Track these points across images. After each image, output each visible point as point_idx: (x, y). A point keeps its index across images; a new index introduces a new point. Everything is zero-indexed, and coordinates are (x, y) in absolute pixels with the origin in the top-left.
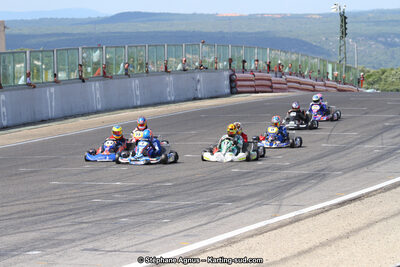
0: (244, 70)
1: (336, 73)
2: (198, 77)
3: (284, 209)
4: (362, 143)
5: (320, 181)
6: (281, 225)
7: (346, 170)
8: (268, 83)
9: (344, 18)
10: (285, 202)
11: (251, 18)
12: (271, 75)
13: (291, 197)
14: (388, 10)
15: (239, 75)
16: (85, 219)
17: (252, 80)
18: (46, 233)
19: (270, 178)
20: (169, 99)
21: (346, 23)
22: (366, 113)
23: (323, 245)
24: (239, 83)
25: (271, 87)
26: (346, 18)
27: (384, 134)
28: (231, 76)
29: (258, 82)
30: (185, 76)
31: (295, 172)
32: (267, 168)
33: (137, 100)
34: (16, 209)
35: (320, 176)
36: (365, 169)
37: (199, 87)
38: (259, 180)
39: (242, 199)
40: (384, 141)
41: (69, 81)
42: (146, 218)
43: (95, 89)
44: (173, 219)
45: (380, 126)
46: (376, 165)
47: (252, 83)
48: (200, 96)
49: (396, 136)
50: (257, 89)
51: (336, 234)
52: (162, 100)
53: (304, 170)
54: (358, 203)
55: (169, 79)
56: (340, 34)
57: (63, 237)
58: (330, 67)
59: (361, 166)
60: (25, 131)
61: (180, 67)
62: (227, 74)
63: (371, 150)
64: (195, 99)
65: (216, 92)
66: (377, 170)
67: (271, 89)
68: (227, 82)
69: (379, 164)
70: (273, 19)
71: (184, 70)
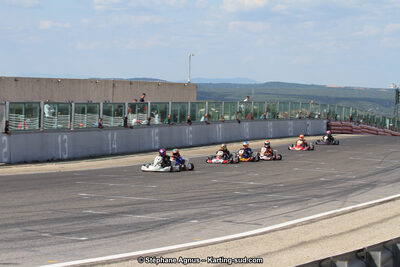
0: (336, 120)
1: (391, 125)
2: (308, 123)
3: (347, 203)
6: (344, 213)
7: (388, 183)
8: (350, 128)
10: (349, 200)
11: (345, 88)
12: (352, 124)
13: (352, 197)
15: (333, 123)
16: (228, 203)
17: (340, 126)
18: (203, 210)
19: (341, 185)
20: (290, 134)
21: (399, 95)
23: (366, 226)
26: (399, 92)
29: (344, 128)
30: (300, 121)
33: (271, 134)
34: (189, 195)
35: (372, 185)
37: (308, 128)
39: (322, 196)
41: (231, 121)
42: (264, 205)
43: (246, 126)
44: (280, 206)
47: (341, 128)
48: (309, 134)
50: (343, 131)
51: (375, 220)
52: (286, 135)
54: (391, 203)
55: (291, 123)
56: (395, 101)
57: (213, 213)
58: (388, 121)
60: (201, 149)
61: (297, 116)
62: (325, 121)
64: (306, 136)
67: (352, 132)
68: (325, 127)
70: (359, 90)
71: (300, 118)
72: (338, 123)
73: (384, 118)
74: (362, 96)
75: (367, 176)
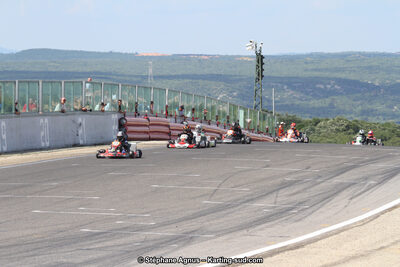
0: (137, 114)
1: (248, 120)
2: (80, 120)
4: (252, 200)
5: (184, 245)
7: (219, 233)
8: (166, 129)
9: (260, 58)
11: (174, 58)
12: (170, 121)
14: (329, 54)
15: (130, 119)
17: (146, 126)
20: (43, 145)
21: (262, 64)
22: (268, 166)
24: (130, 128)
25: (169, 134)
26: (262, 57)
27: (281, 191)
28: (120, 120)
29: (153, 128)
30: (63, 118)
31: (159, 234)
32: (125, 228)
33: (3, 144)
35: (186, 239)
36: (245, 232)
37: (80, 132)
38: (108, 243)
40: (279, 199)
45: (279, 180)
46: (260, 227)
47: (146, 129)
48: (81, 142)
49: (294, 194)
50: (152, 136)
52: (35, 146)
53: (170, 232)
55: (44, 121)
56: (256, 76)
58: (241, 113)
59: (241, 228)
61: (57, 108)
62: (115, 117)
63: (260, 209)
64: (75, 145)
65: (102, 138)
66: (259, 233)
67: (169, 136)
68: (115, 127)
69: (263, 226)
70: (199, 60)
71: (63, 111)
72: (141, 119)
73: (234, 108)
74: (206, 71)
75: (180, 220)
